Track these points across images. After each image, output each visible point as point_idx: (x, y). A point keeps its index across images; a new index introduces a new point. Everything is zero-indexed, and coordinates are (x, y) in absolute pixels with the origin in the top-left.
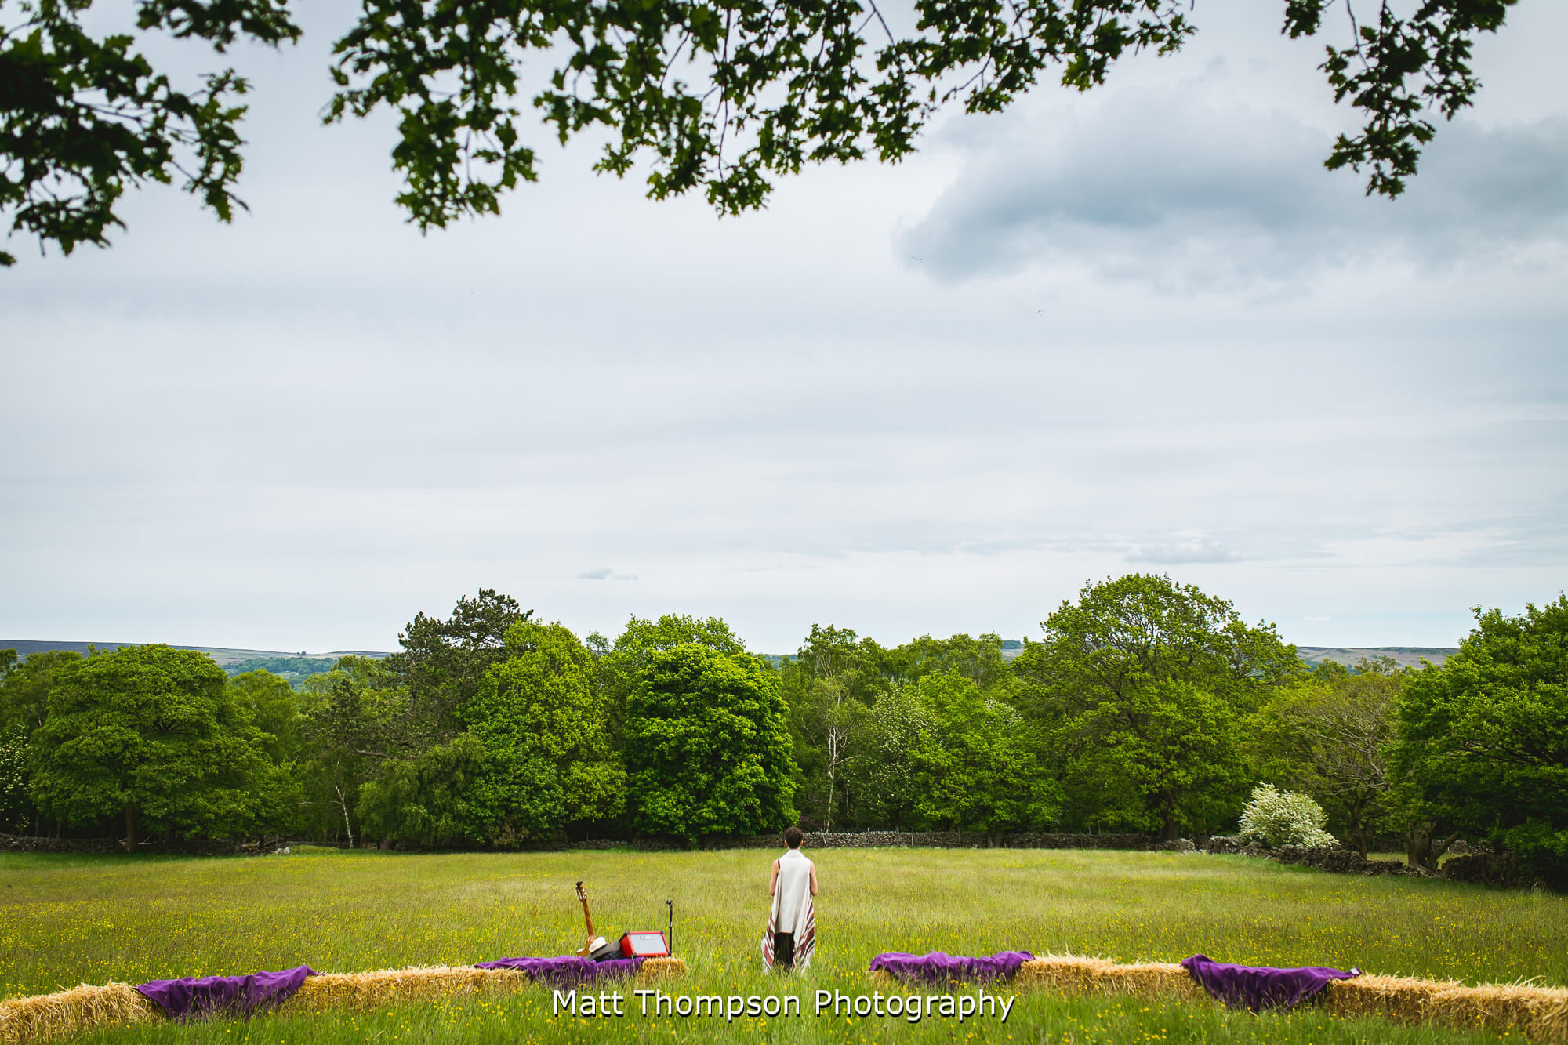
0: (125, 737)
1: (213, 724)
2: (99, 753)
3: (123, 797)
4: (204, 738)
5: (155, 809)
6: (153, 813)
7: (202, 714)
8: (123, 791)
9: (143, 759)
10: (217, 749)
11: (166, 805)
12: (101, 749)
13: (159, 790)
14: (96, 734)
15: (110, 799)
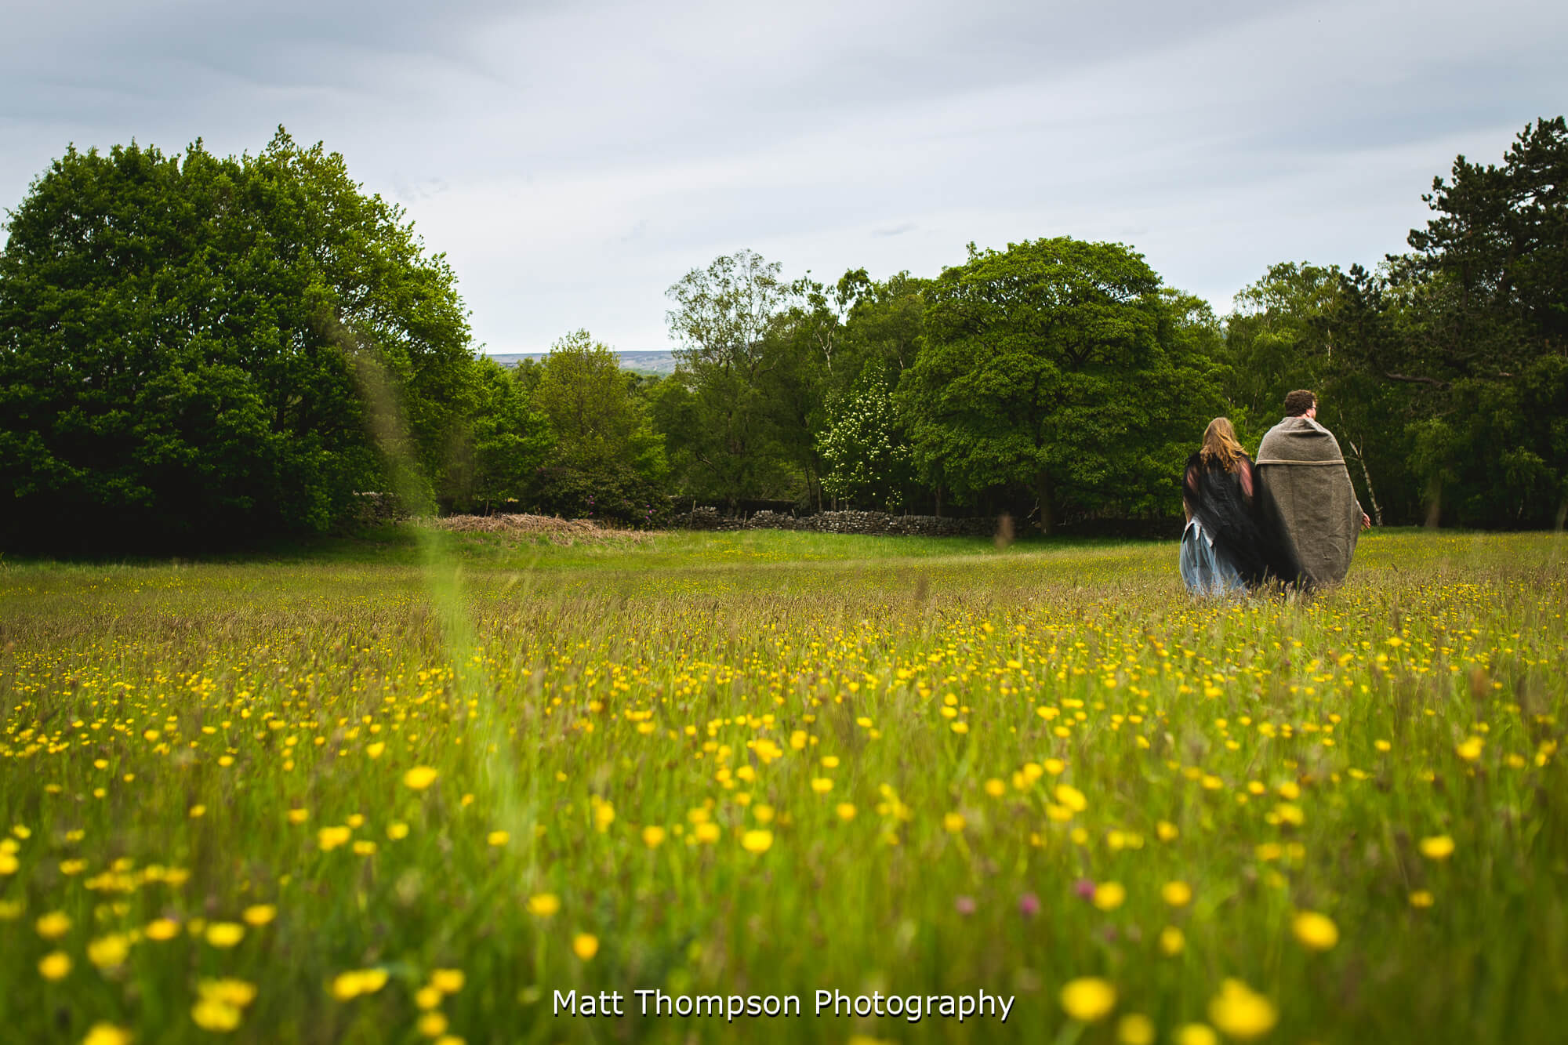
0: (1037, 368)
1: (1154, 345)
2: (1003, 392)
3: (1043, 454)
4: (1144, 369)
5: (1088, 471)
6: (1086, 478)
7: (1138, 331)
8: (1038, 447)
9: (1061, 398)
10: (1165, 383)
11: (1102, 466)
12: (1006, 386)
13: (1091, 444)
14: (996, 367)
15: (1020, 458)
